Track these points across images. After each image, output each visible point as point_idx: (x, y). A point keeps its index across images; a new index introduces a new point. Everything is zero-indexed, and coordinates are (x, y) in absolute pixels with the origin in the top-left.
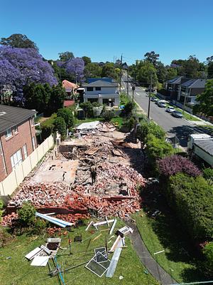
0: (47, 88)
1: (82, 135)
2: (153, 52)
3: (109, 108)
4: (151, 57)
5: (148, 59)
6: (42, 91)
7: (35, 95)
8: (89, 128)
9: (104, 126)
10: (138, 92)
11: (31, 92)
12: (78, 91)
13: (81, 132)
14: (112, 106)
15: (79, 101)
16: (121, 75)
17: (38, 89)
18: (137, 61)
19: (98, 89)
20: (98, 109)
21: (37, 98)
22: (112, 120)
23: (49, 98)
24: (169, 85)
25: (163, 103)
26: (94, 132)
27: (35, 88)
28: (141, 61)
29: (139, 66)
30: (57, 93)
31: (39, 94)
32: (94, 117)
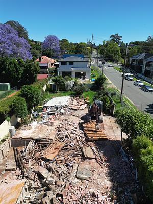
0: (20, 62)
1: (49, 114)
2: (117, 34)
3: (81, 81)
4: (116, 38)
5: (113, 40)
6: (15, 65)
7: (9, 69)
8: (57, 104)
9: (75, 102)
10: (106, 66)
11: (5, 65)
12: (55, 65)
13: (49, 110)
14: (84, 78)
15: (53, 74)
16: (91, 52)
17: (11, 63)
18: (104, 41)
19: (71, 63)
20: (70, 83)
21: (11, 71)
22: (83, 94)
23: (22, 72)
24: (133, 60)
25: (130, 76)
26: (62, 111)
27: (8, 62)
28: (107, 41)
29: (106, 45)
30: (30, 67)
31: (12, 68)
32: (65, 91)
